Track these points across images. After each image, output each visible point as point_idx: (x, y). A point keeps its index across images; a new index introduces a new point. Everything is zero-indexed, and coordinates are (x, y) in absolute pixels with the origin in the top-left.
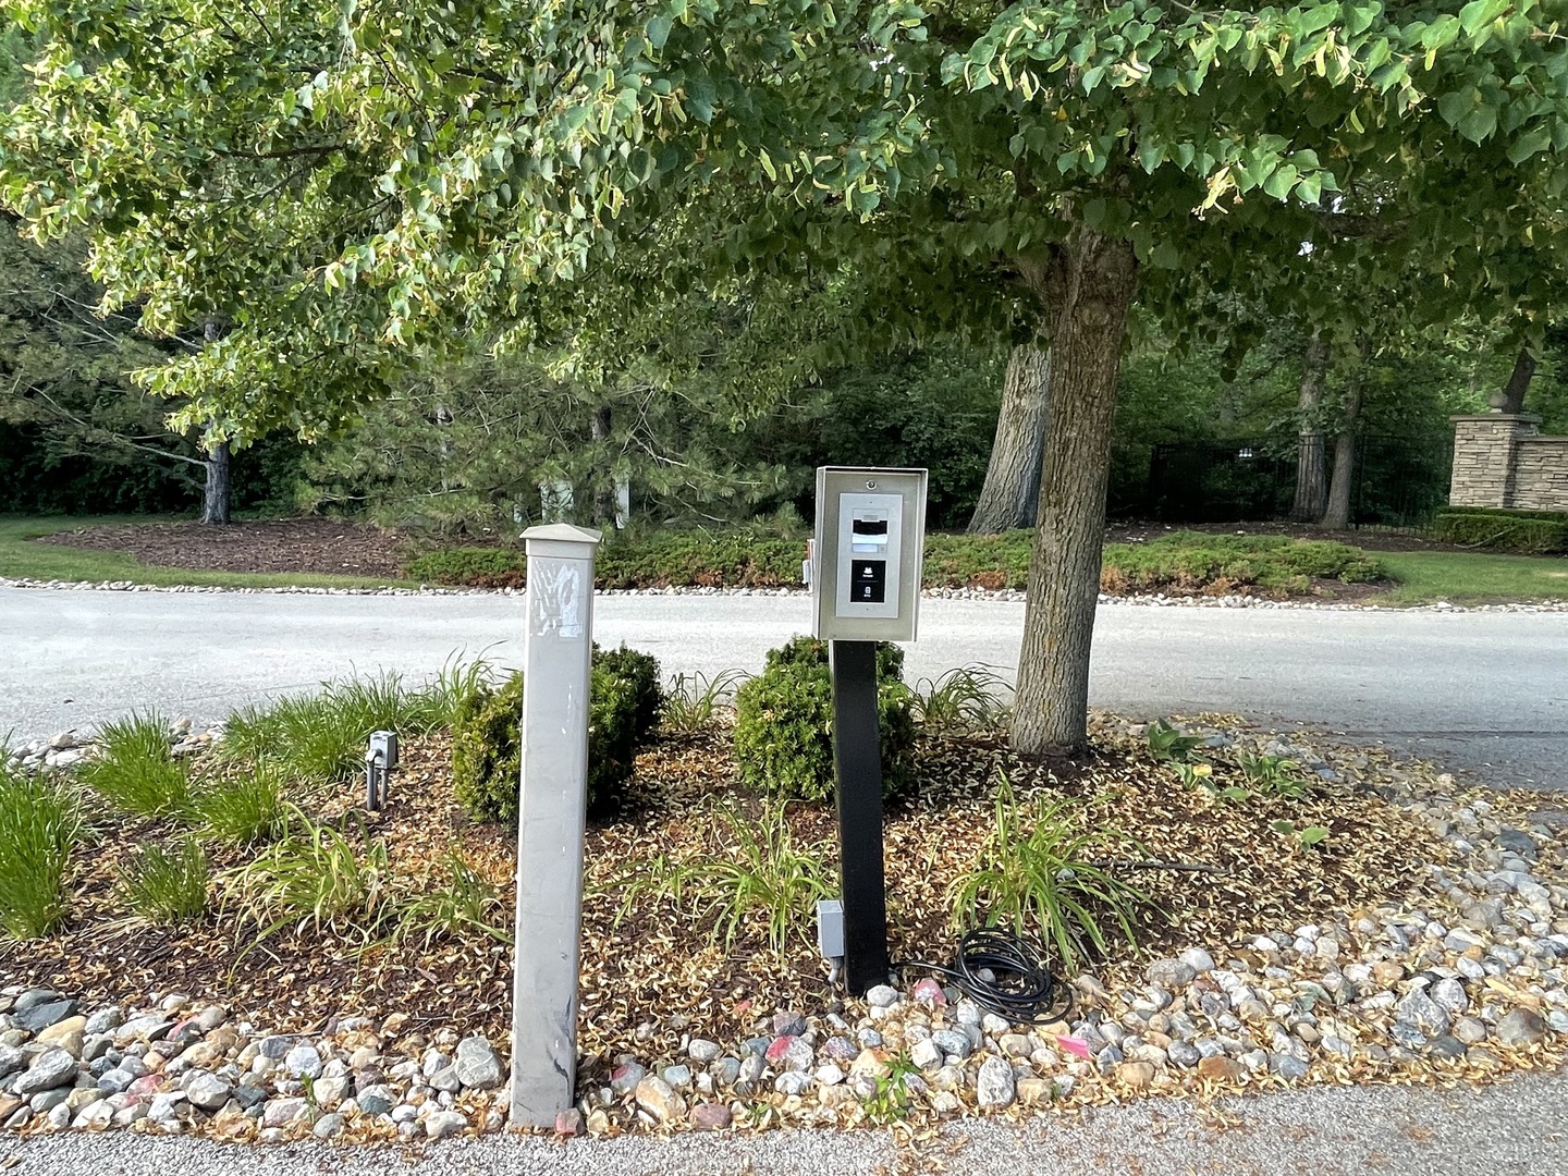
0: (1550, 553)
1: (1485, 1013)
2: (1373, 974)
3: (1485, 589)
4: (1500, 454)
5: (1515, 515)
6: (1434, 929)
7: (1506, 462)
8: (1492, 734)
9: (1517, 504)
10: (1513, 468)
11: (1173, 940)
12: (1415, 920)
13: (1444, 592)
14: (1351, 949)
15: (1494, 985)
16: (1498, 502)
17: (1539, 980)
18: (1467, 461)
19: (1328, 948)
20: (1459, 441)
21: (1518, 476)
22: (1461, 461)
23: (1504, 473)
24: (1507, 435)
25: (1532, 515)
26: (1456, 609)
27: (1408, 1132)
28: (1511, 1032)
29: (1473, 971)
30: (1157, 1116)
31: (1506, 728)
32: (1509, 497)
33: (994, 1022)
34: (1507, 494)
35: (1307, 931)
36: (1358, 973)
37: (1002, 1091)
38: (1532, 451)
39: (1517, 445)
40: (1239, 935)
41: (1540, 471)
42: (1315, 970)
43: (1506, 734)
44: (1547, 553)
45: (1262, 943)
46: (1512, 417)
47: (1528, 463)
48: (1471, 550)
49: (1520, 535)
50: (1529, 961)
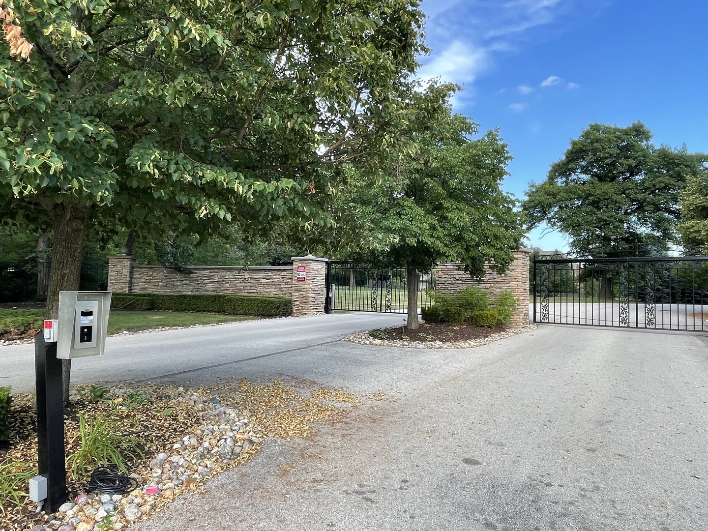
0: (147, 309)
1: (239, 444)
2: (210, 444)
3: (137, 325)
4: (126, 271)
5: (134, 295)
6: (216, 427)
7: (128, 275)
8: (181, 373)
9: (133, 291)
10: (131, 277)
11: (150, 454)
12: (210, 427)
13: (123, 327)
14: (200, 440)
15: (238, 436)
16: (127, 290)
17: (246, 431)
18: (113, 274)
19: (194, 441)
20: (110, 266)
21: (133, 280)
22: (112, 273)
23: (128, 279)
24: (129, 264)
25: (139, 295)
26: (131, 333)
27: (243, 475)
28: (247, 446)
29: (231, 434)
30: (185, 499)
31: (182, 371)
32: (130, 288)
33: (117, 497)
34: (129, 287)
35: (186, 439)
36: (206, 444)
37: (138, 512)
38: (138, 271)
39: (132, 268)
40: (169, 446)
41: (141, 278)
42: (194, 448)
43: (184, 372)
44: (146, 309)
45: (176, 446)
46: (130, 257)
47: (136, 276)
48: (119, 310)
49: (137, 303)
50: (241, 428)
